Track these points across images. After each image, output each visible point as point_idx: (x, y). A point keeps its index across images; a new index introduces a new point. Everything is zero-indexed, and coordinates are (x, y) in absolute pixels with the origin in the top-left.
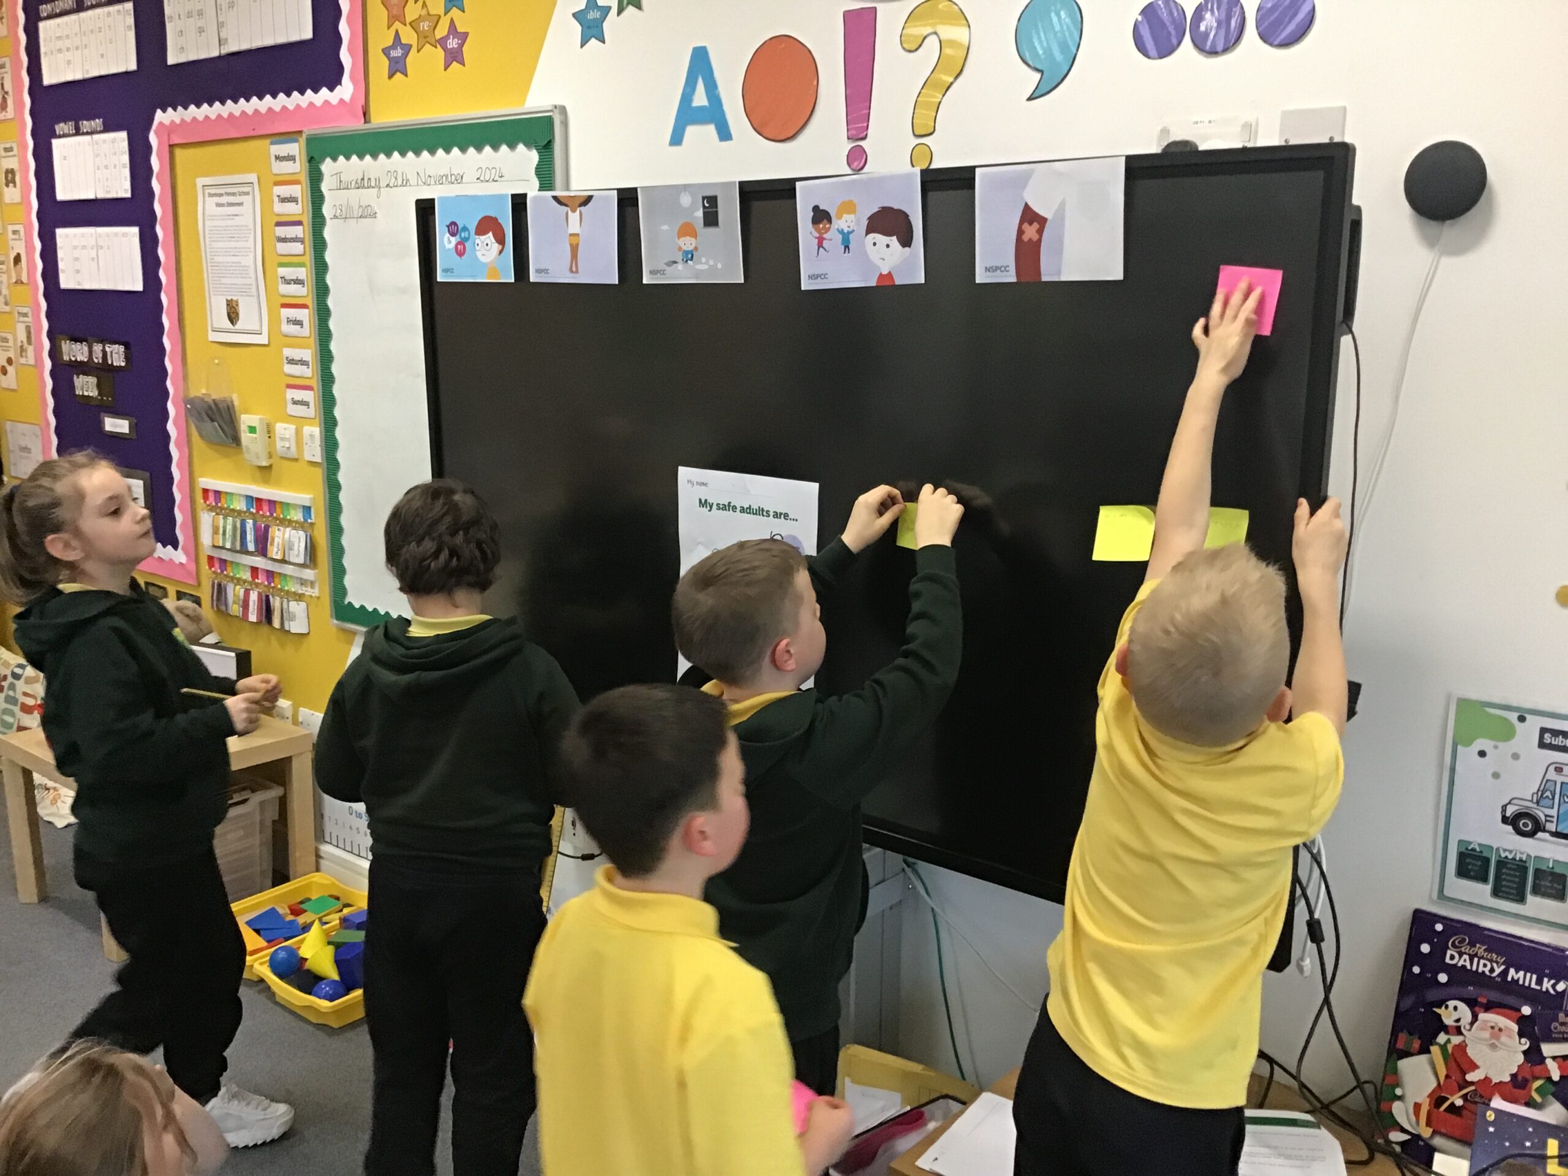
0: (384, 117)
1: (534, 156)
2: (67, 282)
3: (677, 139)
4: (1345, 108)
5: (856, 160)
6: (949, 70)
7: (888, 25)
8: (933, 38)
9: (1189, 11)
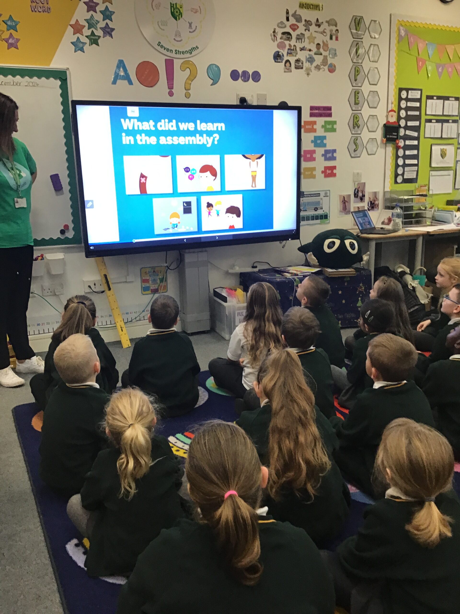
1: (59, 83)
3: (114, 82)
4: (266, 95)
5: (171, 94)
6: (193, 76)
7: (177, 64)
8: (188, 69)
9: (240, 73)
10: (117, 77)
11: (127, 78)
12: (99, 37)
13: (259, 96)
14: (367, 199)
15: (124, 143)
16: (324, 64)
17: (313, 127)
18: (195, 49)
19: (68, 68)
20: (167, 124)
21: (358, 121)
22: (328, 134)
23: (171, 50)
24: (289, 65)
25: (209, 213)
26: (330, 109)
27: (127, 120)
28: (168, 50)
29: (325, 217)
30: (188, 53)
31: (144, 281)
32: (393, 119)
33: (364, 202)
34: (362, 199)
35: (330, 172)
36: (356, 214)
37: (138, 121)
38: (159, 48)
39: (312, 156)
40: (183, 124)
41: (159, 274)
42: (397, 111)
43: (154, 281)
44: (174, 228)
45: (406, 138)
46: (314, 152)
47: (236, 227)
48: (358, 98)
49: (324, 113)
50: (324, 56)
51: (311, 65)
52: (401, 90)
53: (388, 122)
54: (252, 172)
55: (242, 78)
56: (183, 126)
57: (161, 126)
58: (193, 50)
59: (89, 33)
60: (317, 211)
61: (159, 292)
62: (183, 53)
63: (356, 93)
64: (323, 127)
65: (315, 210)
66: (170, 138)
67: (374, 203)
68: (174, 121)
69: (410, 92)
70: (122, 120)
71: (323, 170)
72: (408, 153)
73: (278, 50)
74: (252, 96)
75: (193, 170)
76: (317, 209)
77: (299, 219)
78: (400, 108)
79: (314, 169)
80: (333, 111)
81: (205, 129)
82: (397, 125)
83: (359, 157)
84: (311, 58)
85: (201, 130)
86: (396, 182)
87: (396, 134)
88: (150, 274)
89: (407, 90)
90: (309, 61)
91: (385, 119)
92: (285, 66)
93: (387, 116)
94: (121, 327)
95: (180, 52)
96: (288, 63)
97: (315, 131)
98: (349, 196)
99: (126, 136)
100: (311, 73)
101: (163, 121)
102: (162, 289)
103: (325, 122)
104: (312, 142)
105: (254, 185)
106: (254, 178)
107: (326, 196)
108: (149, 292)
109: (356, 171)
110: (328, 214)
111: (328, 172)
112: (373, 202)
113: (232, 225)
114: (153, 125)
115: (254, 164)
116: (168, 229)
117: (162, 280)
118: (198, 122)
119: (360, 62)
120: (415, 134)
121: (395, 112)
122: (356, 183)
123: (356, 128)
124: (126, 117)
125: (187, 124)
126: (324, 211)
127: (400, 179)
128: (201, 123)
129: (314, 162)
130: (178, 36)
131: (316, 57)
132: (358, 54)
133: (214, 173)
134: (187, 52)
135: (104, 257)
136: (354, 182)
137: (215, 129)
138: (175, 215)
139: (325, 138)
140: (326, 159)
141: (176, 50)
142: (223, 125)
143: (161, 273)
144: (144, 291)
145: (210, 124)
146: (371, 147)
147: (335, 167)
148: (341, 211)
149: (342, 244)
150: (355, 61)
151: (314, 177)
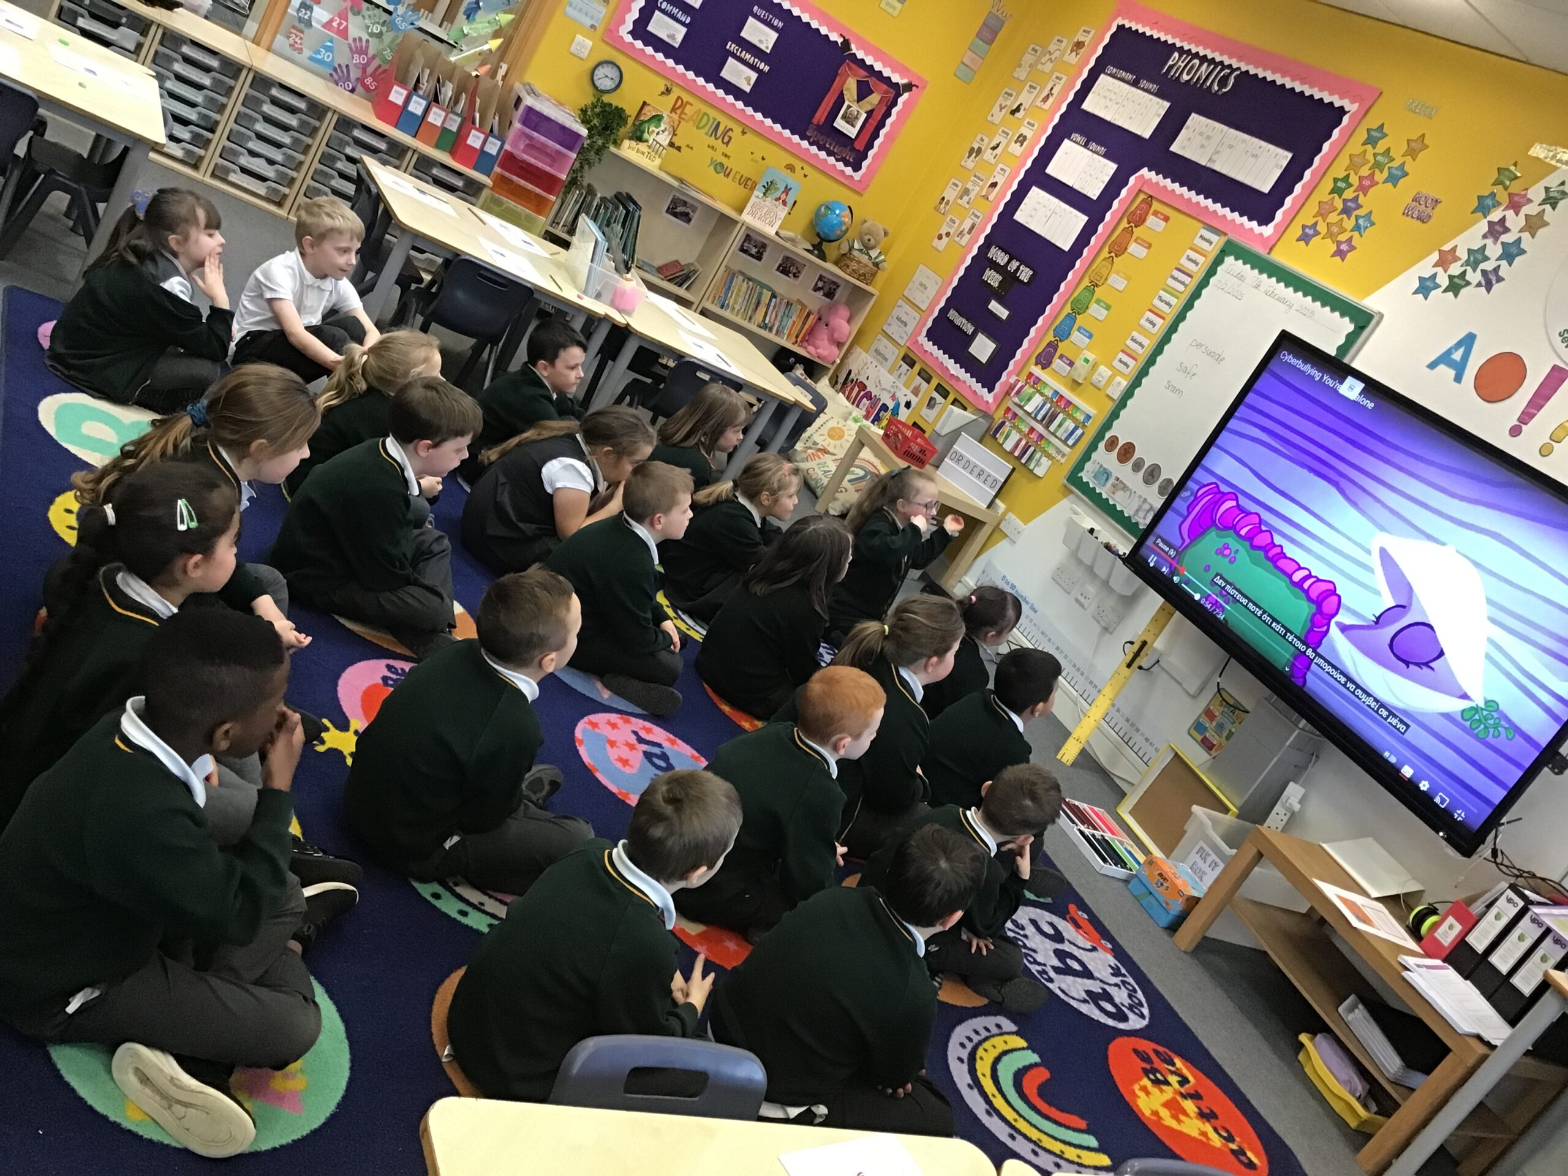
0: (1279, 257)
1: (1351, 327)
2: (1020, 216)
3: (1432, 366)
10: (1445, 359)
11: (1460, 367)
12: (1468, 283)
19: (1382, 314)
31: (1209, 713)
38: (1557, 341)
43: (1220, 727)
59: (1458, 272)
88: (1226, 710)
108: (1199, 738)
144: (1195, 729)
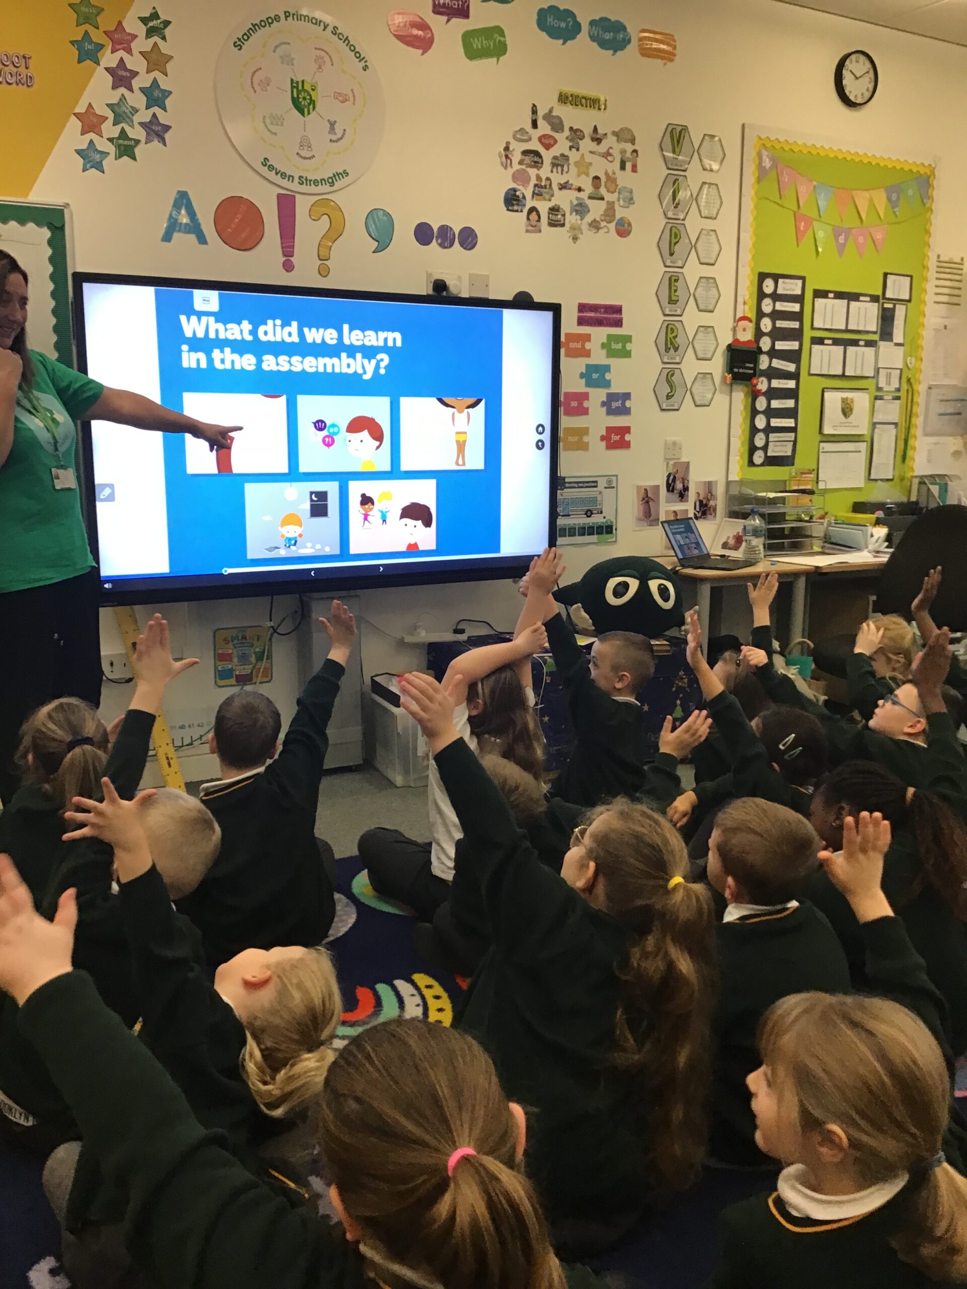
1: (46, 233)
3: (167, 237)
4: (488, 276)
5: (288, 267)
6: (335, 233)
7: (302, 206)
8: (326, 216)
9: (435, 230)
10: (173, 227)
11: (195, 228)
12: (137, 142)
13: (474, 280)
14: (692, 495)
15: (185, 364)
16: (608, 218)
17: (583, 346)
18: (340, 176)
19: (68, 204)
20: (278, 329)
21: (676, 336)
22: (613, 362)
23: (290, 176)
24: (537, 218)
25: (366, 517)
26: (618, 310)
27: (194, 318)
28: (283, 175)
29: (607, 529)
30: (326, 184)
31: (221, 657)
32: (746, 335)
33: (687, 501)
34: (683, 495)
35: (617, 438)
36: (671, 527)
37: (217, 321)
38: (264, 171)
39: (581, 404)
40: (314, 330)
41: (255, 642)
42: (754, 319)
43: (244, 658)
44: (289, 547)
45: (772, 374)
46: (585, 396)
47: (421, 547)
48: (676, 291)
49: (606, 319)
50: (608, 202)
51: (582, 220)
52: (762, 277)
53: (736, 341)
54: (457, 433)
55: (439, 241)
56: (313, 335)
57: (266, 333)
58: (337, 177)
59: (115, 132)
60: (590, 516)
61: (254, 682)
62: (316, 183)
63: (673, 281)
64: (603, 346)
65: (586, 514)
66: (287, 358)
67: (706, 505)
68: (294, 324)
69: (780, 281)
70: (183, 318)
71: (604, 433)
72: (775, 404)
73: (514, 186)
74: (459, 278)
75: (333, 426)
76: (592, 513)
77: (554, 534)
78: (760, 314)
79: (585, 431)
80: (625, 315)
81: (360, 343)
82: (753, 347)
83: (677, 410)
84: (580, 205)
85: (351, 343)
86: (751, 463)
87: (752, 365)
88: (235, 642)
89: (776, 277)
90: (577, 211)
91: (731, 333)
92: (528, 219)
93: (734, 330)
94: (167, 758)
95: (310, 181)
96: (534, 213)
97: (587, 354)
98: (657, 488)
99: (189, 351)
100: (580, 236)
101: (270, 322)
102: (260, 675)
103: (609, 337)
104: (582, 376)
105: (460, 462)
106: (461, 447)
107: (609, 487)
108: (233, 681)
109: (671, 439)
110: (614, 523)
111: (615, 438)
112: (704, 502)
113: (412, 542)
114: (250, 331)
115: (461, 417)
116: (277, 548)
117: (260, 657)
118: (346, 327)
119: (682, 217)
120: (791, 367)
121: (750, 320)
122: (671, 462)
123: (672, 350)
124: (190, 311)
125: (321, 330)
126: (604, 517)
127: (758, 457)
128: (351, 330)
129: (584, 417)
130: (305, 148)
131: (590, 203)
132: (677, 201)
133: (377, 435)
134: (323, 182)
135: (136, 607)
136: (667, 460)
137: (381, 344)
138: (291, 519)
139: (607, 368)
140: (610, 412)
141: (300, 177)
142: (398, 336)
143: (258, 640)
144: (221, 679)
145: (371, 333)
146: (702, 391)
147: (627, 430)
148: (639, 519)
149: (644, 588)
150: (670, 214)
151: (584, 447)
